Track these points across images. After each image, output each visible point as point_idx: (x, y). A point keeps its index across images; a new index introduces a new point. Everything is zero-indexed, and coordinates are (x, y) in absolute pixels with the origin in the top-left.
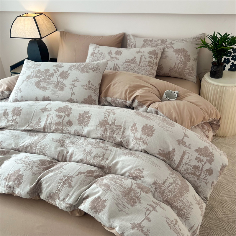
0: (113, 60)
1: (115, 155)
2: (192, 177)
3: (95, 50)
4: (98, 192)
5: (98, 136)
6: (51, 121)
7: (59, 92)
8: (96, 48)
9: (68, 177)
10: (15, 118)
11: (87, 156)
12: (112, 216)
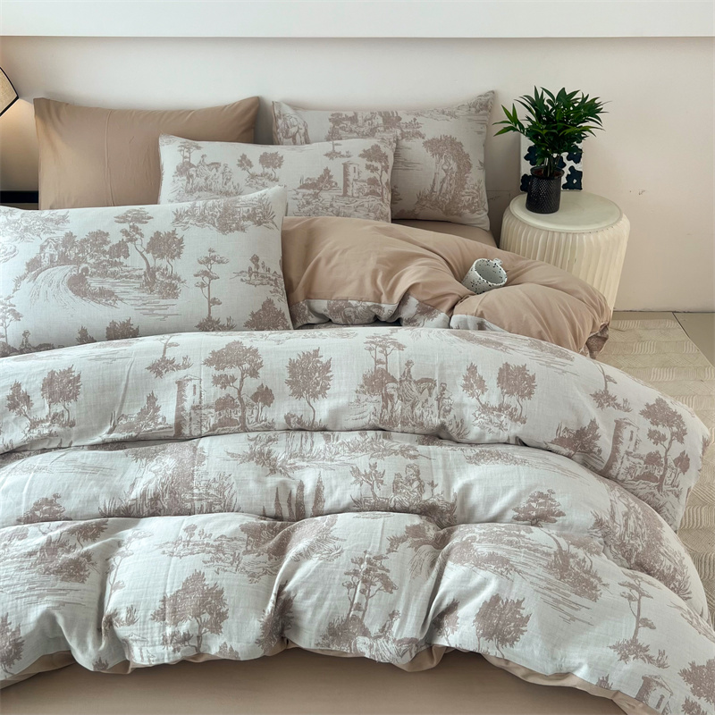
0: (260, 182)
1: (445, 467)
2: (644, 486)
3: (187, 154)
4: (485, 584)
5: (366, 420)
6: (197, 401)
7: (163, 302)
8: (189, 149)
9: (369, 562)
10: (59, 408)
11: (372, 485)
12: (555, 640)
